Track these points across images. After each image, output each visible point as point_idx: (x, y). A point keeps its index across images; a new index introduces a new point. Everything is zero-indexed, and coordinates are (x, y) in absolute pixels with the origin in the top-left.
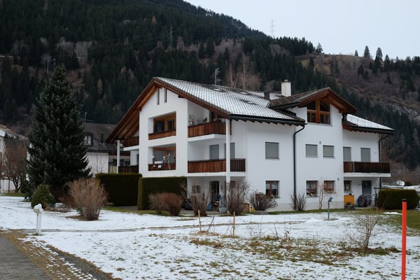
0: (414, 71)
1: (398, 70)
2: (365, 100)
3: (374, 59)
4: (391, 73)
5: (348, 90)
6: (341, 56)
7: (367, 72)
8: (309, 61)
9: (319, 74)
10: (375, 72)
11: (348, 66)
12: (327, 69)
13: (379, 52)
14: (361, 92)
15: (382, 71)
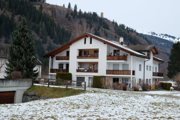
0: (93, 20)
1: (85, 18)
2: (69, 32)
3: (73, 10)
4: (82, 19)
5: (60, 26)
6: (57, 6)
7: (70, 17)
8: (39, 6)
9: (45, 14)
10: (74, 17)
11: (60, 12)
12: (50, 12)
13: (76, 7)
14: (67, 27)
15: (77, 17)
